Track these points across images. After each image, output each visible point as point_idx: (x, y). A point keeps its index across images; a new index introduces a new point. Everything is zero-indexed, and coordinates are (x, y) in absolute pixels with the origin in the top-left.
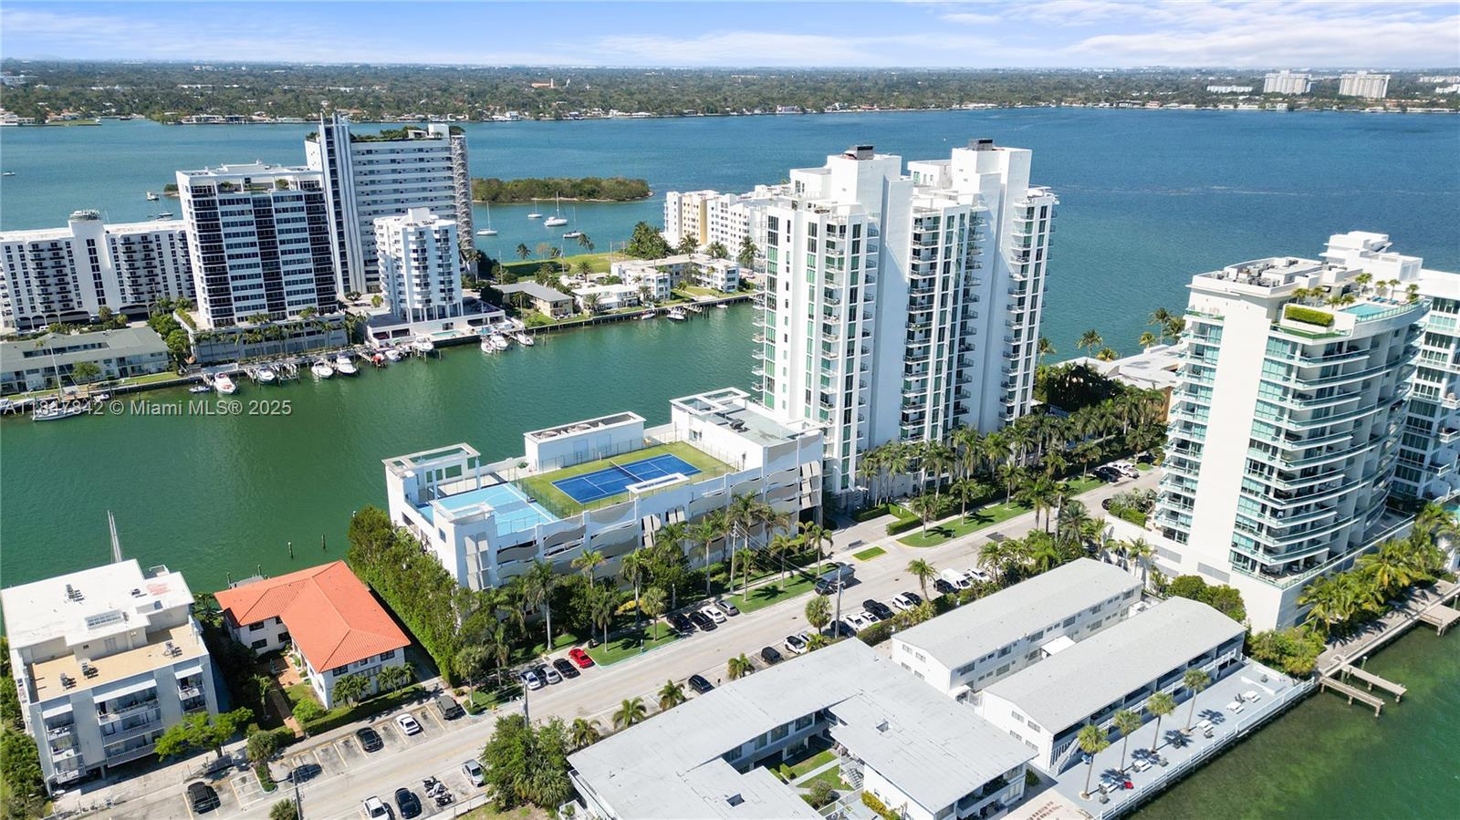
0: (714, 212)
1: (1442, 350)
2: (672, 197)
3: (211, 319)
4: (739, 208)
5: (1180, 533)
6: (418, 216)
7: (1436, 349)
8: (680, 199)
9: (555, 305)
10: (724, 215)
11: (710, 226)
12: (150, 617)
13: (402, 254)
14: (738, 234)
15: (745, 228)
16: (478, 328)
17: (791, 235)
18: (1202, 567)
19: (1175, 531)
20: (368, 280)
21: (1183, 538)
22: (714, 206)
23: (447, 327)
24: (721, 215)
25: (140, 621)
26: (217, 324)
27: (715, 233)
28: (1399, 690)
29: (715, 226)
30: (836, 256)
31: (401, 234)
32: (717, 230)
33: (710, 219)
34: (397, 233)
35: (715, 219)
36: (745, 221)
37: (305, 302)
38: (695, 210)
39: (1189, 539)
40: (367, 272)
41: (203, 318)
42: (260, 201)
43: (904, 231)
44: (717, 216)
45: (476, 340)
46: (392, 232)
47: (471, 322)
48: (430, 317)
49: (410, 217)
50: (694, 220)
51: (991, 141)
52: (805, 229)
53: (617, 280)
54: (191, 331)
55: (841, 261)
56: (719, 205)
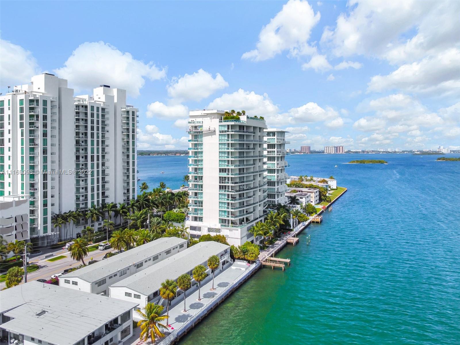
1: (273, 150)
5: (200, 218)
7: (271, 150)
17: (10, 106)
18: (209, 229)
19: (197, 217)
21: (201, 219)
28: (288, 260)
55: (37, 117)
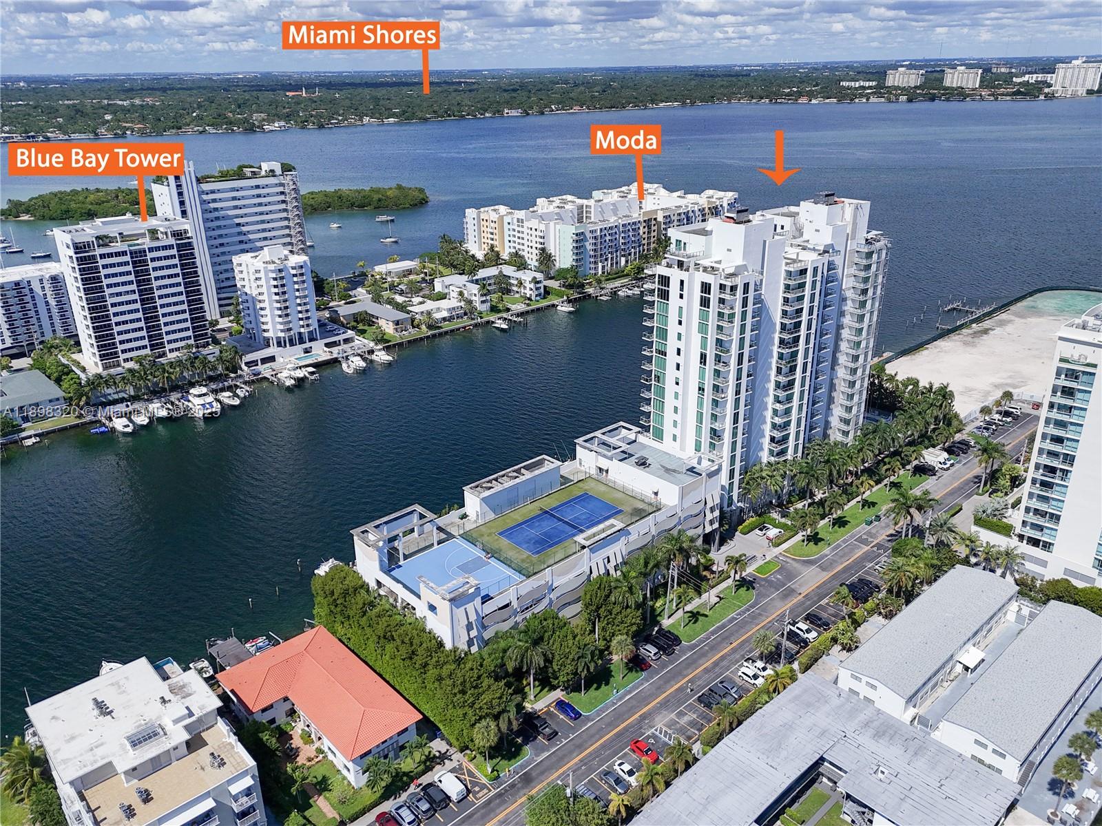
0: (511, 227)
2: (470, 213)
3: (100, 363)
4: (534, 223)
5: (1046, 543)
6: (272, 253)
8: (479, 216)
9: (397, 323)
10: (520, 229)
11: (507, 238)
12: (187, 728)
13: (264, 290)
14: (535, 245)
15: (542, 240)
16: (335, 350)
17: (685, 293)
18: (1067, 571)
19: (1040, 540)
20: (220, 306)
21: (1047, 546)
22: (510, 221)
23: (307, 351)
24: (517, 229)
25: (179, 736)
26: (106, 367)
27: (512, 244)
29: (512, 239)
30: (727, 312)
31: (262, 272)
32: (515, 242)
33: (506, 233)
34: (257, 271)
35: (512, 233)
36: (542, 234)
37: (182, 339)
38: (493, 225)
39: (1055, 549)
40: (219, 299)
41: (89, 360)
42: (136, 253)
43: (778, 282)
44: (514, 230)
45: (335, 361)
46: (252, 270)
47: (327, 345)
48: (292, 344)
49: (266, 254)
50: (492, 234)
51: (833, 195)
52: (698, 288)
53: (442, 297)
54: (83, 376)
55: (732, 316)
56: (515, 221)
